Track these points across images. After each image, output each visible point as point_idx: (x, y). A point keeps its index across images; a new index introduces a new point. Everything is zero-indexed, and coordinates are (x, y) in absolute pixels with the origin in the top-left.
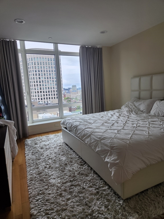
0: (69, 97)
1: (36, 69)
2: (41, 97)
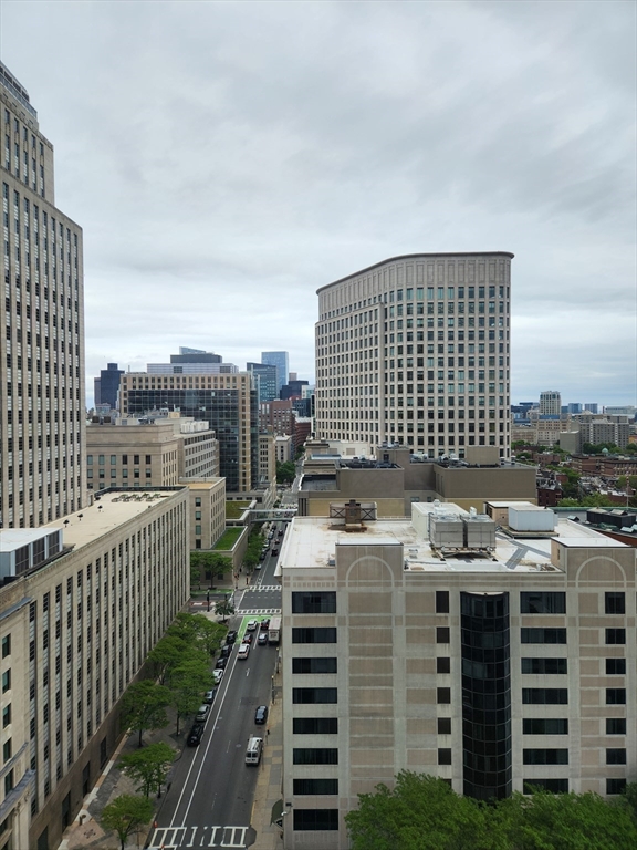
0: (526, 441)
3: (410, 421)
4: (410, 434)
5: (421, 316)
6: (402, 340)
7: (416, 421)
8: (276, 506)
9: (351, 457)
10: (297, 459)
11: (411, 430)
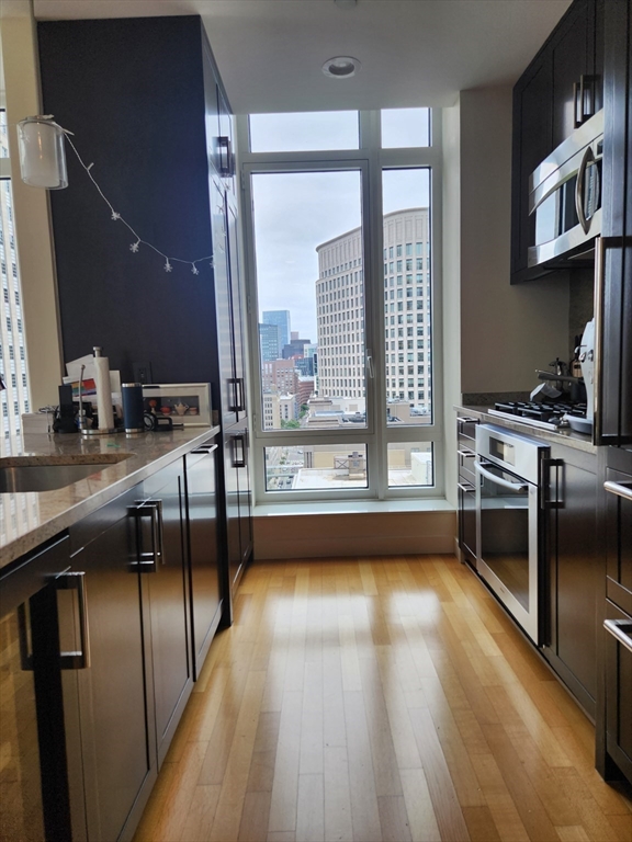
1: (409, 286)
2: (421, 389)
3: (411, 376)
4: (411, 389)
5: (420, 272)
6: (401, 296)
7: (416, 376)
8: (282, 463)
9: (354, 413)
10: (301, 417)
11: (411, 385)
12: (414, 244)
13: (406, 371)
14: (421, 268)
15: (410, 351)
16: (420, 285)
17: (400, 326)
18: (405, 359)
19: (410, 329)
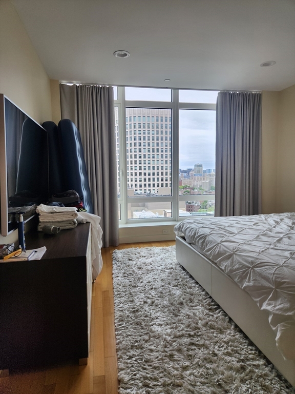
0: (188, 185)
1: (135, 136)
2: (140, 183)
3: (136, 177)
4: (136, 183)
5: (140, 129)
6: (131, 140)
7: (138, 177)
11: (136, 181)
12: (137, 117)
13: (134, 174)
14: (140, 128)
15: (136, 165)
16: (140, 136)
17: (131, 154)
18: (133, 169)
19: (135, 155)
